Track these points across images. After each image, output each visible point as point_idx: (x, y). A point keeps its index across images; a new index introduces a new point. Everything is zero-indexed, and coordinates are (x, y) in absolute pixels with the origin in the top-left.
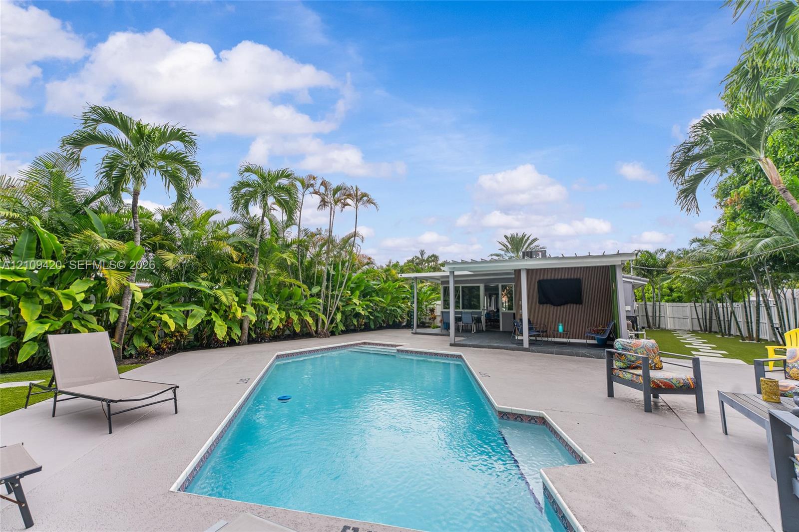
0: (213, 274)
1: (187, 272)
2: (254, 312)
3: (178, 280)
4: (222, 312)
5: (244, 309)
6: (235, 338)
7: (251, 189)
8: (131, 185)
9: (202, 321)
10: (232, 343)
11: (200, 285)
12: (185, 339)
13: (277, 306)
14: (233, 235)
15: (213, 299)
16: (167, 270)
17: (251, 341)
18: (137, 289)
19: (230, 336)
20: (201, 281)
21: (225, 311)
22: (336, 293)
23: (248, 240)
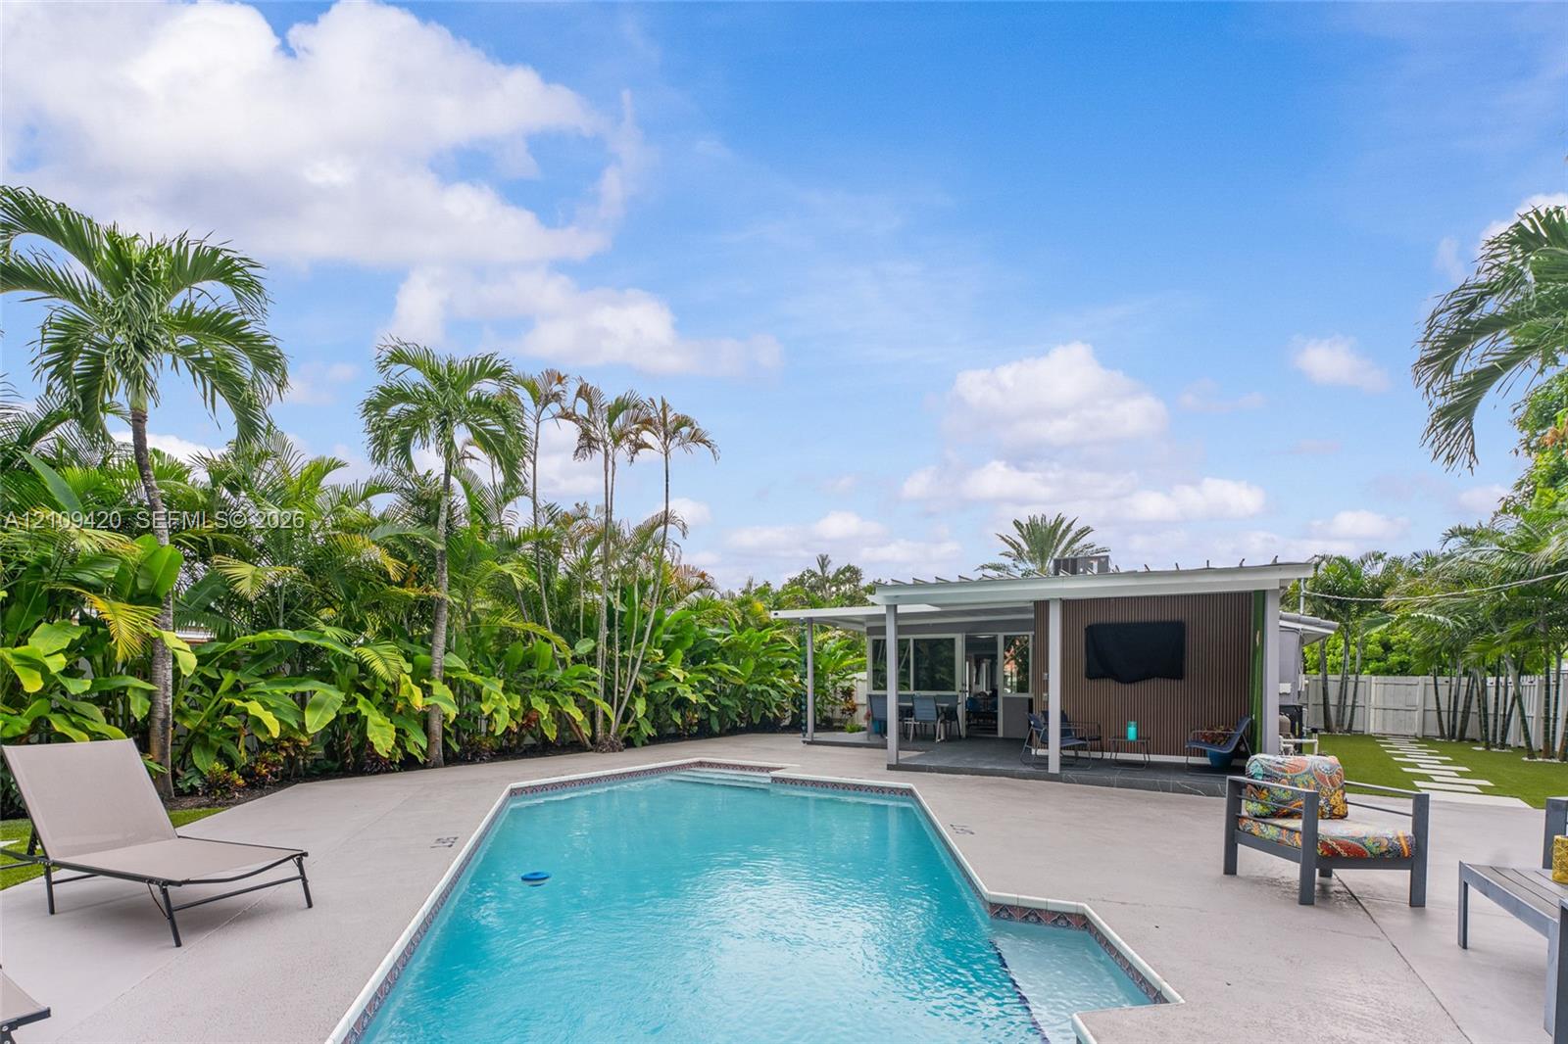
0: (347, 609)
1: (287, 607)
2: (450, 695)
3: (271, 625)
4: (379, 697)
5: (427, 691)
6: (416, 752)
7: (412, 407)
8: (121, 396)
9: (338, 717)
10: (409, 763)
11: (322, 637)
12: (306, 755)
13: (501, 684)
14: (383, 519)
15: (356, 668)
16: (241, 602)
17: (451, 759)
18: (182, 645)
19: (404, 749)
20: (322, 627)
21: (386, 694)
22: (629, 654)
23: (421, 534)
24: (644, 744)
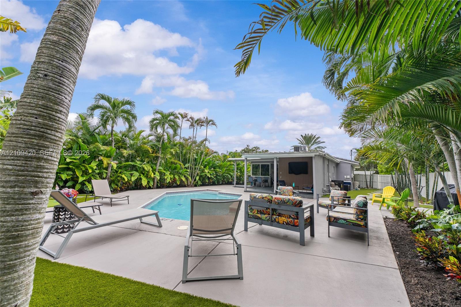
0: (142, 158)
1: (132, 158)
2: (159, 175)
3: (128, 161)
4: (145, 175)
5: (154, 174)
6: (151, 186)
7: (158, 121)
8: (111, 123)
9: (138, 178)
10: (150, 188)
11: (136, 163)
12: (131, 185)
13: (169, 173)
14: (151, 141)
15: (142, 169)
16: (124, 157)
17: (158, 187)
18: (114, 164)
19: (149, 185)
20: (137, 162)
21: (147, 174)
22: (197, 167)
23: (157, 144)
24: (199, 186)
